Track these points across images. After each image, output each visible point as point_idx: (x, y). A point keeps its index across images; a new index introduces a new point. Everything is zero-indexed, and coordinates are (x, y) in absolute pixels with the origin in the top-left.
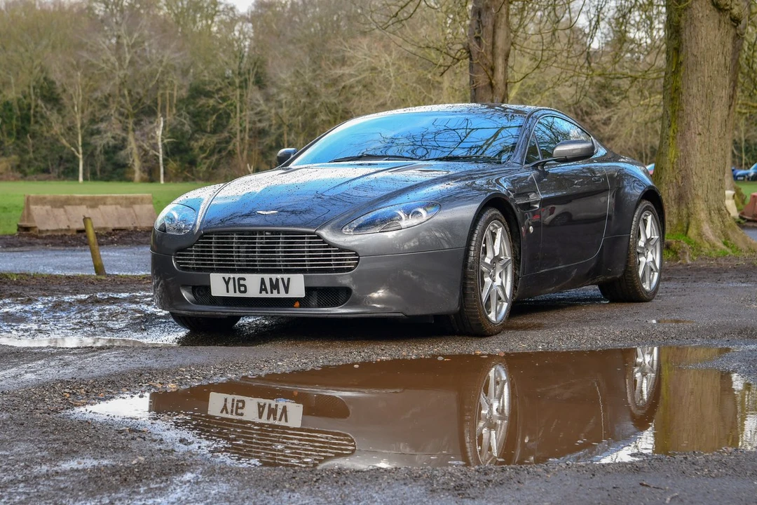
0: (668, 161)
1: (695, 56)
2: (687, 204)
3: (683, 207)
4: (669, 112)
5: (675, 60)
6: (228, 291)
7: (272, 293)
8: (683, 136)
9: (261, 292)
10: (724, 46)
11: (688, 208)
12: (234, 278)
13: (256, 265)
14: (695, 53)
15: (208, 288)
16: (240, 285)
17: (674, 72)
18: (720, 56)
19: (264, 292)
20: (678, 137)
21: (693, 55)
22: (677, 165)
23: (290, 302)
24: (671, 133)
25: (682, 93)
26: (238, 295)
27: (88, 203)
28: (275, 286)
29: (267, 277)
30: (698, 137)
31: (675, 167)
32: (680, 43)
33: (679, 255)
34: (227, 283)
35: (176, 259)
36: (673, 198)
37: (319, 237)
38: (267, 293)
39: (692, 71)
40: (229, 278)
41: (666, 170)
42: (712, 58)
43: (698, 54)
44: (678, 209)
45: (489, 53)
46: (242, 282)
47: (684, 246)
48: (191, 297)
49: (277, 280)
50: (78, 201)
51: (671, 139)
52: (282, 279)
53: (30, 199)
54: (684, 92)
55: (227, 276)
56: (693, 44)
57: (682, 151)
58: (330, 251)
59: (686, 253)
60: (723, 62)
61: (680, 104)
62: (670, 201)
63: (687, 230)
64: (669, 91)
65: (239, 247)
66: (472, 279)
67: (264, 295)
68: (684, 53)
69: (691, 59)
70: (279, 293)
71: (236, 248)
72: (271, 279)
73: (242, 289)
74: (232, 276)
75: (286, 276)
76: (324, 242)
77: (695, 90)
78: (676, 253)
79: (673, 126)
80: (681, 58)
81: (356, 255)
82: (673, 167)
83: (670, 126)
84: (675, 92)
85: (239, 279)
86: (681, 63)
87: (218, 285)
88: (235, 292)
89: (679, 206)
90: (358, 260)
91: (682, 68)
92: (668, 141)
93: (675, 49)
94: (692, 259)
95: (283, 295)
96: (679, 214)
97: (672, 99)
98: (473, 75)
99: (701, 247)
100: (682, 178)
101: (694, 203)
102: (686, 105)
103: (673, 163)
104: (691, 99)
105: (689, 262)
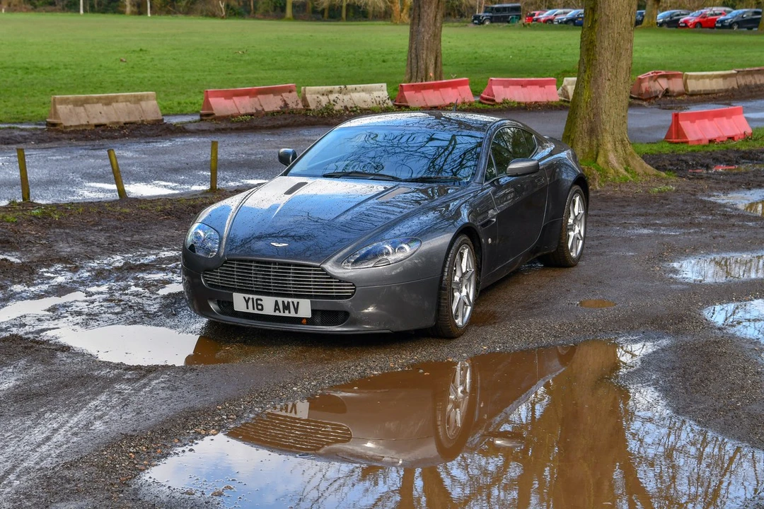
0: (583, 101)
1: (608, 16)
2: (597, 136)
3: (594, 138)
4: (585, 60)
5: (591, 17)
6: (248, 308)
7: (284, 312)
8: (596, 80)
9: (275, 311)
10: (631, 7)
11: (598, 140)
12: (253, 299)
13: (271, 289)
14: (608, 13)
15: (231, 304)
16: (258, 305)
17: (591, 27)
18: (627, 16)
19: (277, 312)
20: (592, 82)
21: (605, 14)
22: (590, 104)
23: (298, 321)
24: (586, 78)
26: (256, 311)
28: (286, 307)
29: (280, 300)
30: (608, 83)
31: (588, 105)
32: (595, 4)
34: (247, 302)
35: (204, 277)
36: (586, 130)
37: (323, 270)
38: (280, 312)
39: (604, 28)
40: (249, 298)
42: (621, 18)
43: (610, 15)
44: (590, 140)
46: (259, 302)
47: (594, 174)
48: (217, 307)
49: (288, 303)
51: (587, 84)
52: (293, 302)
53: (56, 100)
54: (597, 45)
55: (247, 296)
56: (606, 6)
57: (594, 93)
58: (332, 282)
60: (630, 20)
61: (593, 55)
62: (583, 133)
63: (596, 158)
64: (586, 43)
65: (256, 274)
66: (445, 299)
67: (277, 313)
68: (598, 12)
69: (604, 18)
70: (290, 312)
71: (254, 274)
72: (283, 302)
73: (260, 307)
74: (251, 296)
75: (296, 300)
76: (327, 274)
77: (606, 44)
79: (588, 72)
80: (596, 17)
81: (353, 285)
83: (585, 72)
84: (590, 44)
85: (257, 300)
86: (596, 20)
87: (240, 302)
88: (254, 309)
89: (591, 137)
90: (355, 289)
91: (597, 25)
92: (583, 84)
93: (591, 8)
94: (600, 185)
95: (293, 314)
96: (591, 145)
97: (588, 50)
99: (607, 173)
100: (594, 115)
101: (603, 136)
102: (599, 56)
103: (587, 102)
104: (603, 51)
105: (598, 188)
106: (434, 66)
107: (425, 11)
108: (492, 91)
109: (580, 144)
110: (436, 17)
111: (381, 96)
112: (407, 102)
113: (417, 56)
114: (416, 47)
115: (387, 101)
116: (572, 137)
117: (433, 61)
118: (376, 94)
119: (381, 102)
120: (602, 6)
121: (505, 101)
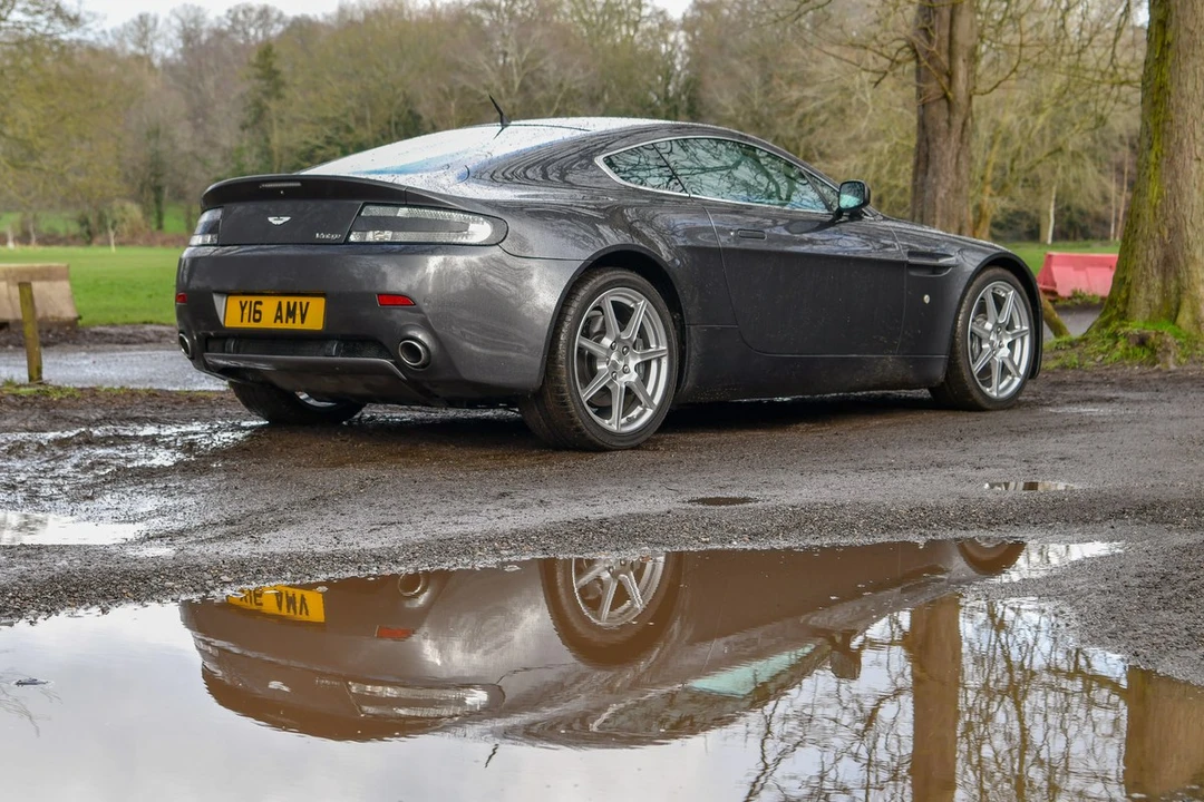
0: (1147, 205)
1: (1192, 32)
2: (1177, 273)
3: (1171, 277)
4: (1150, 125)
5: (1160, 42)
8: (1171, 161)
11: (1178, 279)
14: (1191, 28)
17: (1158, 59)
20: (1164, 165)
21: (1187, 29)
22: (1162, 210)
24: (1152, 158)
25: (1169, 93)
30: (1196, 165)
31: (1158, 213)
32: (1168, 12)
33: (1158, 355)
36: (1155, 263)
39: (1186, 57)
41: (1144, 219)
43: (1197, 30)
44: (1163, 282)
45: (943, 51)
47: (1168, 340)
51: (1152, 170)
54: (1172, 92)
56: (1189, 13)
57: (1170, 187)
59: (1169, 352)
61: (1166, 111)
62: (1149, 267)
63: (1176, 316)
64: (1151, 91)
68: (1173, 27)
69: (1185, 37)
77: (1190, 87)
78: (1153, 351)
79: (1156, 147)
80: (1169, 36)
82: (1155, 214)
83: (1151, 147)
84: (1159, 91)
86: (1169, 44)
89: (1165, 276)
91: (1171, 54)
92: (1148, 172)
93: (1160, 21)
94: (1179, 363)
96: (1164, 290)
97: (1155, 104)
98: (922, 85)
99: (1197, 342)
100: (1170, 230)
101: (1188, 271)
102: (1177, 112)
103: (1155, 207)
104: (1183, 102)
105: (1173, 367)
107: (939, 148)
108: (1052, 274)
109: (1143, 290)
110: (958, 158)
114: (922, 212)
116: (1129, 279)
120: (1180, 14)
121: (1075, 295)
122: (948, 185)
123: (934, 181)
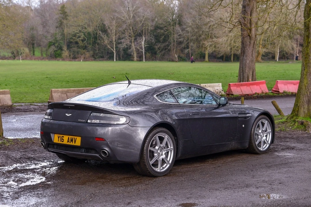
0: (303, 85)
3: (310, 105)
4: (304, 64)
5: (307, 41)
17: (306, 46)
20: (308, 75)
22: (307, 87)
24: (305, 73)
25: (310, 56)
27: (76, 92)
31: (307, 88)
32: (309, 34)
33: (307, 128)
36: (306, 101)
41: (303, 89)
44: (308, 106)
45: (248, 23)
47: (309, 123)
50: (72, 91)
51: (305, 76)
53: (52, 91)
57: (309, 81)
59: (310, 127)
61: (309, 60)
62: (304, 102)
64: (304, 54)
78: (305, 127)
79: (306, 70)
80: (310, 40)
84: (307, 55)
86: (309, 42)
91: (310, 45)
92: (304, 76)
93: (307, 36)
96: (309, 109)
97: (306, 58)
98: (242, 32)
100: (310, 92)
103: (306, 86)
105: (310, 132)
106: (251, 75)
107: (247, 49)
108: (278, 86)
109: (302, 109)
110: (252, 52)
111: (219, 89)
112: (232, 92)
113: (243, 71)
114: (243, 67)
115: (222, 92)
116: (298, 105)
117: (251, 73)
118: (216, 88)
119: (219, 92)
121: (284, 92)
122: (250, 59)
123: (246, 58)
